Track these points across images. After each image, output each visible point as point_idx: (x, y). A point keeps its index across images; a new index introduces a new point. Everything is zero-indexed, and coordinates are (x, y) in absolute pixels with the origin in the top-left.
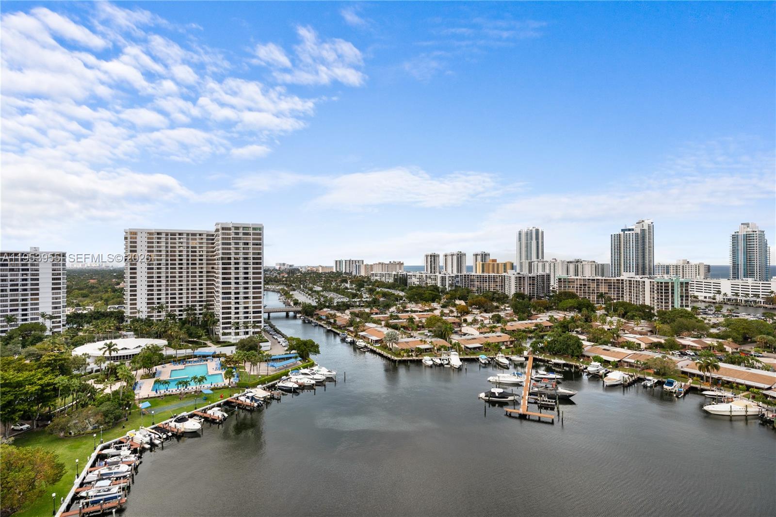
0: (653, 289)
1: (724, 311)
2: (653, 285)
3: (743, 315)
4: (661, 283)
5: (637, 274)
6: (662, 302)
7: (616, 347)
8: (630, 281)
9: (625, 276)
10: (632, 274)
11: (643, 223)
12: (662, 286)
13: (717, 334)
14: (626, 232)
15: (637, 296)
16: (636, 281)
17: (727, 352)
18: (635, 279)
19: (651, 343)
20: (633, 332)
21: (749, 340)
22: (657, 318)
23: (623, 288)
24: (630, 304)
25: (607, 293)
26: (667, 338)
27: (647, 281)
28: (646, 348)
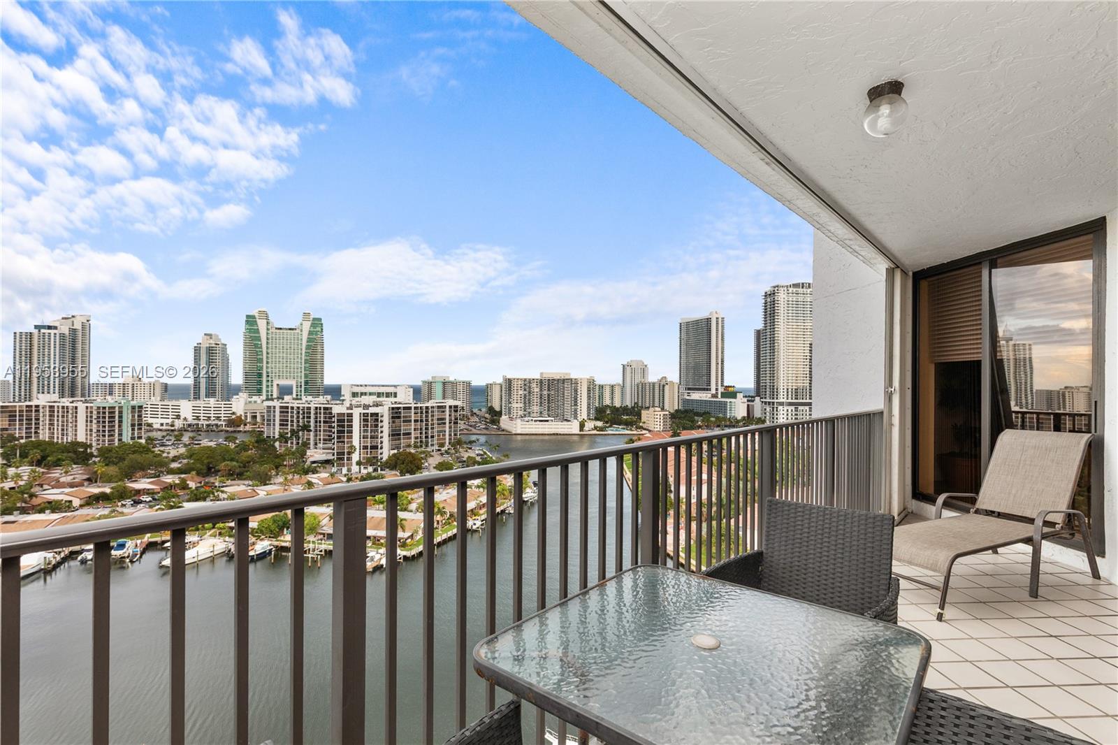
0: (91, 417)
1: (186, 439)
2: (91, 412)
3: (206, 443)
4: (104, 408)
5: (62, 395)
6: (104, 436)
7: (29, 513)
8: (50, 407)
9: (41, 400)
10: (55, 397)
11: (73, 319)
12: (104, 413)
13: (179, 468)
14: (43, 331)
15: (63, 430)
16: (63, 407)
17: (191, 488)
18: (61, 405)
19: (90, 497)
20: (58, 485)
21: (213, 470)
22: (97, 460)
23: (38, 419)
24: (51, 443)
25: (7, 429)
26: (113, 485)
27: (82, 407)
28: (81, 506)
